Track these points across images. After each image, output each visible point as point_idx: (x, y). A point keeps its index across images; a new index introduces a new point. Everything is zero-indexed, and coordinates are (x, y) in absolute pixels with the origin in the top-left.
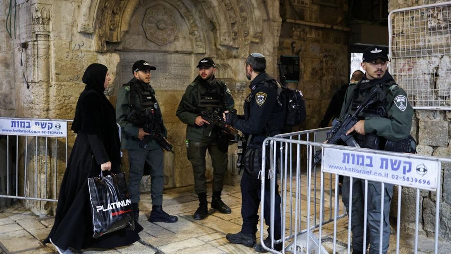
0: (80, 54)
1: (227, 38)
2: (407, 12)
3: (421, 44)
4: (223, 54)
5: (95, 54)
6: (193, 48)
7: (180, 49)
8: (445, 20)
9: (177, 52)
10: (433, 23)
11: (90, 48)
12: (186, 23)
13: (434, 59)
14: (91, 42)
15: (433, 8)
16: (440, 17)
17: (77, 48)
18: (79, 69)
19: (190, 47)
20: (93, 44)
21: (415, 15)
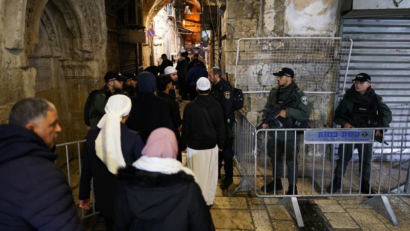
0: (9, 72)
1: (87, 45)
2: (247, 40)
3: (255, 58)
4: (79, 57)
5: (21, 70)
6: (52, 52)
7: (44, 55)
8: (272, 47)
9: (42, 57)
10: (265, 48)
11: (16, 64)
12: (46, 30)
13: (259, 66)
14: (16, 58)
15: (266, 40)
16: (270, 44)
17: (6, 66)
18: (11, 89)
19: (50, 52)
20: (19, 60)
21: (253, 42)
